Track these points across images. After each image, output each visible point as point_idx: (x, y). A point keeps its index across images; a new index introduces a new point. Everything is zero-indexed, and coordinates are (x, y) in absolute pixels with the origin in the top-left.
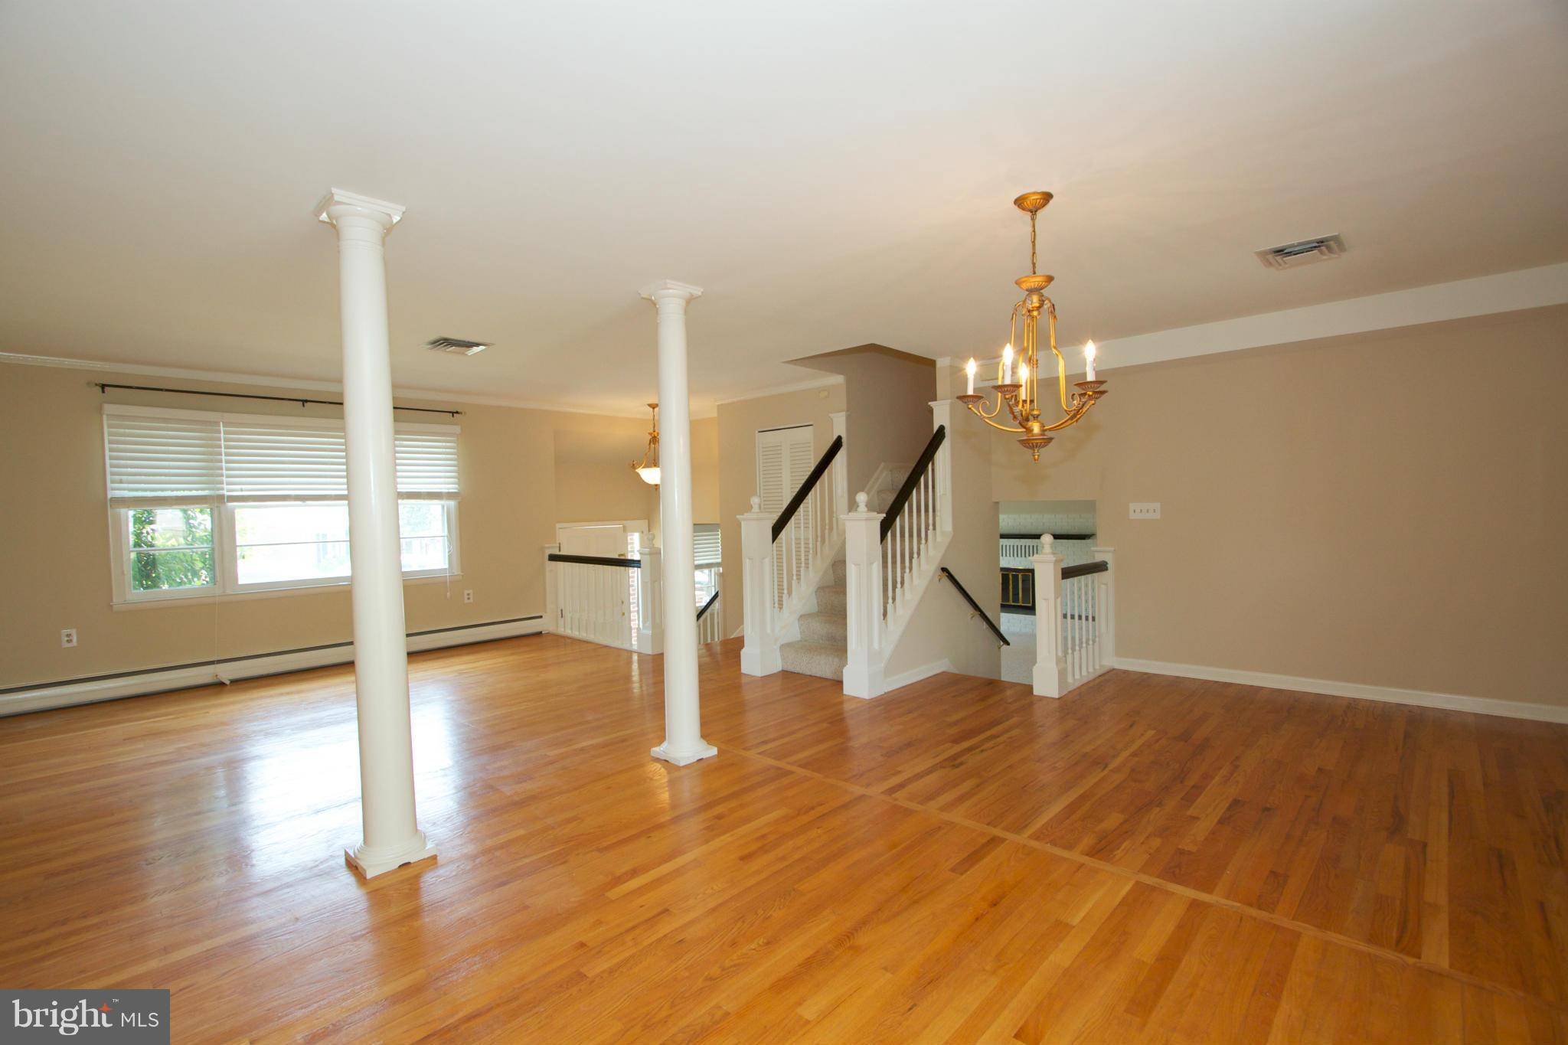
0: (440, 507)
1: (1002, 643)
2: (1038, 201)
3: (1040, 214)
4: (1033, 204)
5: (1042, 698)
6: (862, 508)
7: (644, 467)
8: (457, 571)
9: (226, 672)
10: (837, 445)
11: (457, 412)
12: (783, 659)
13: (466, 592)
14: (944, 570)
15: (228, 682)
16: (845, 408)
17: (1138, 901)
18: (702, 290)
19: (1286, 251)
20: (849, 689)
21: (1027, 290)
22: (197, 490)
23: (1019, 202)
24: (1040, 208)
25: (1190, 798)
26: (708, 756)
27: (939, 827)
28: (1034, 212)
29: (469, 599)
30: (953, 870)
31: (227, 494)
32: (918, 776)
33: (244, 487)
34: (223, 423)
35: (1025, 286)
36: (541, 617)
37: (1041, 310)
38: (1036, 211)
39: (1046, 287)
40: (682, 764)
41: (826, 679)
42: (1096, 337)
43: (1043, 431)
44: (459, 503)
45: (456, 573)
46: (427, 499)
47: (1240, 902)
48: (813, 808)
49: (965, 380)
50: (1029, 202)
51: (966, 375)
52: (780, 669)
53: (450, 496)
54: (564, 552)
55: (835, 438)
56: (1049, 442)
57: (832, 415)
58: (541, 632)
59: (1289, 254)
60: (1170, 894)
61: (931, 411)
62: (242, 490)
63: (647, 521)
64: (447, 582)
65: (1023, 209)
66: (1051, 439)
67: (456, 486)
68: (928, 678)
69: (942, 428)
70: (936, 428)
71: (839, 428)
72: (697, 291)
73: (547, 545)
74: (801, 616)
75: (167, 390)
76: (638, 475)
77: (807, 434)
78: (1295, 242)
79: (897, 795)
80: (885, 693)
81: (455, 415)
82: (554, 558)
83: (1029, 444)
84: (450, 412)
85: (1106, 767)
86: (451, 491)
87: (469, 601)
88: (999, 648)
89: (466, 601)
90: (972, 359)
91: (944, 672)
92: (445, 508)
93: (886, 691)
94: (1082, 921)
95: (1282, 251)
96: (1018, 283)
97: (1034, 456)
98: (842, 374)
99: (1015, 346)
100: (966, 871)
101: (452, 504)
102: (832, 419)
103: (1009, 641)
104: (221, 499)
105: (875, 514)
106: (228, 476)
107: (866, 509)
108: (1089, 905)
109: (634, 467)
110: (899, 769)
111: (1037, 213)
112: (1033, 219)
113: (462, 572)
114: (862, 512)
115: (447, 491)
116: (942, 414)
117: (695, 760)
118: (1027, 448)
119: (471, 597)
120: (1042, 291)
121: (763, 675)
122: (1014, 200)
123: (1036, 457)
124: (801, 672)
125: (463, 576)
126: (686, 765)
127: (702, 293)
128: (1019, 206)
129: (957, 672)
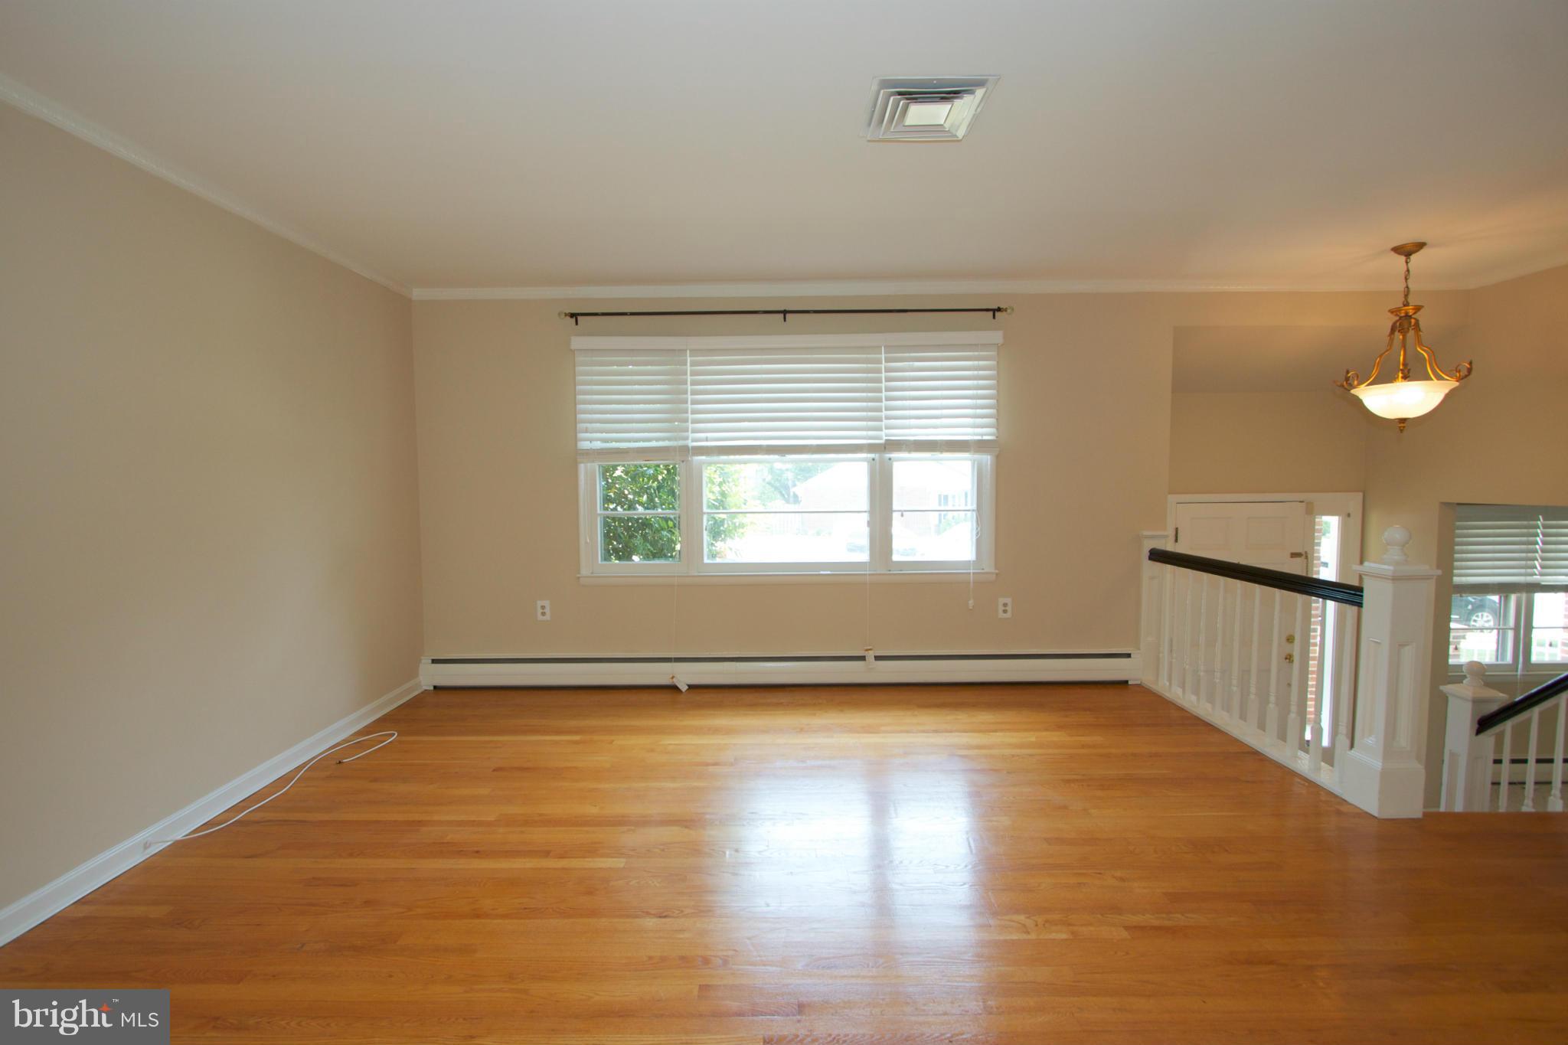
0: (969, 464)
7: (1371, 384)
8: (989, 567)
9: (685, 675)
11: (999, 309)
13: (1002, 601)
15: (684, 688)
22: (657, 440)
29: (1005, 611)
31: (691, 444)
33: (709, 435)
34: (690, 351)
36: (1129, 656)
44: (997, 457)
45: (986, 570)
46: (947, 451)
53: (980, 446)
54: (1182, 548)
58: (1127, 682)
62: (707, 440)
63: (1361, 494)
64: (969, 583)
67: (993, 430)
73: (1146, 533)
75: (632, 314)
76: (1358, 403)
81: (997, 314)
82: (1159, 556)
84: (987, 310)
86: (985, 438)
87: (1005, 615)
89: (1001, 615)
92: (976, 463)
101: (987, 459)
104: (685, 451)
106: (695, 421)
109: (1348, 384)
113: (996, 568)
115: (979, 438)
119: (1009, 608)
125: (997, 574)
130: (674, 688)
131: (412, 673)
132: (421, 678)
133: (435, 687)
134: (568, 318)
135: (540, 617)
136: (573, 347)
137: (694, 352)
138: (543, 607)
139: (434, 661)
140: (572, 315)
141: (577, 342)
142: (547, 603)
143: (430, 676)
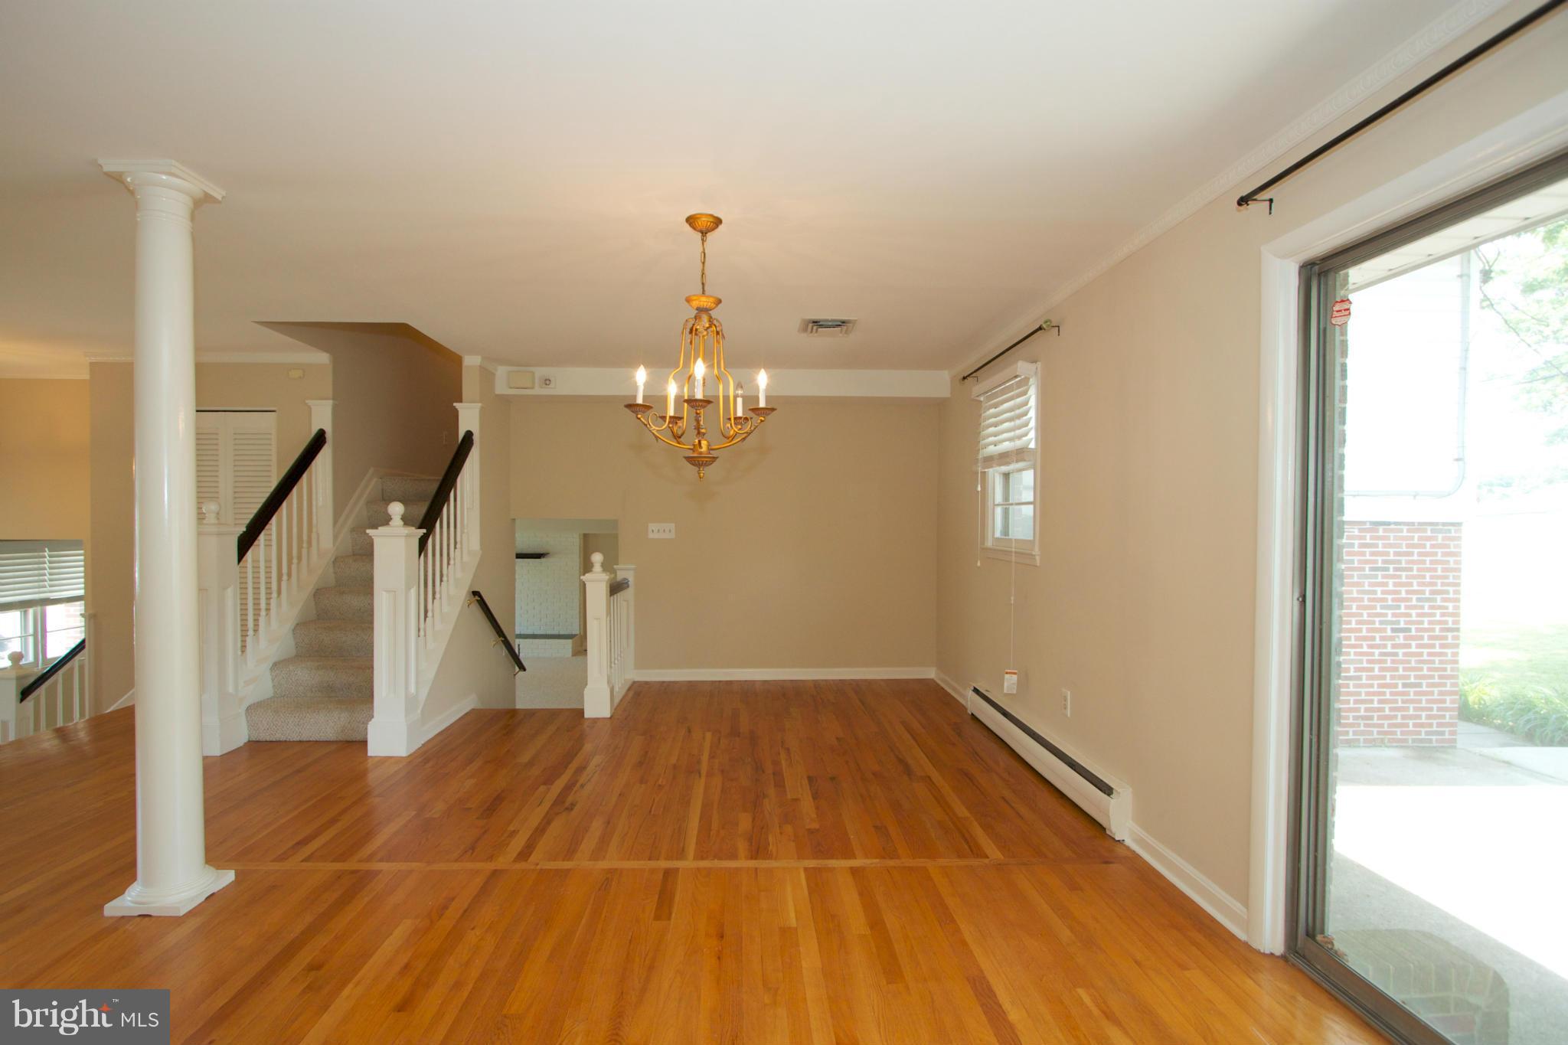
1: (517, 669)
2: (709, 224)
3: (710, 236)
4: (704, 225)
5: (595, 721)
6: (397, 521)
10: (318, 441)
12: (252, 725)
14: (475, 593)
16: (330, 393)
17: (818, 884)
18: (224, 193)
19: (821, 323)
20: (375, 749)
21: (697, 309)
23: (691, 220)
24: (709, 231)
25: (780, 784)
26: (221, 887)
27: (607, 879)
28: (704, 233)
30: (657, 918)
32: (541, 830)
35: (695, 304)
37: (709, 330)
38: (706, 233)
39: (714, 309)
40: (182, 913)
41: (333, 742)
42: (767, 367)
43: (710, 449)
47: (876, 858)
48: (445, 907)
49: (636, 388)
50: (700, 223)
51: (636, 383)
52: (246, 740)
55: (314, 431)
56: (713, 462)
57: (310, 402)
59: (821, 326)
60: (832, 870)
61: (455, 414)
65: (694, 229)
66: (715, 458)
68: (460, 719)
69: (469, 435)
70: (461, 434)
71: (322, 417)
72: (218, 193)
74: (275, 664)
77: (266, 423)
78: (830, 318)
79: (533, 858)
80: (423, 745)
83: (698, 462)
85: (700, 773)
88: (515, 675)
90: (642, 366)
91: (473, 709)
93: (423, 742)
94: (797, 919)
95: (816, 322)
96: (688, 300)
97: (699, 473)
98: (326, 351)
99: (704, 360)
100: (670, 914)
102: (310, 407)
103: (526, 667)
105: (412, 530)
107: (402, 523)
108: (791, 903)
110: (511, 828)
111: (707, 235)
112: (703, 241)
114: (397, 526)
116: (469, 418)
117: (203, 899)
118: (693, 465)
120: (710, 312)
121: (225, 752)
122: (686, 217)
123: (702, 475)
124: (283, 738)
126: (190, 912)
127: (223, 197)
128: (690, 225)
129: (482, 707)
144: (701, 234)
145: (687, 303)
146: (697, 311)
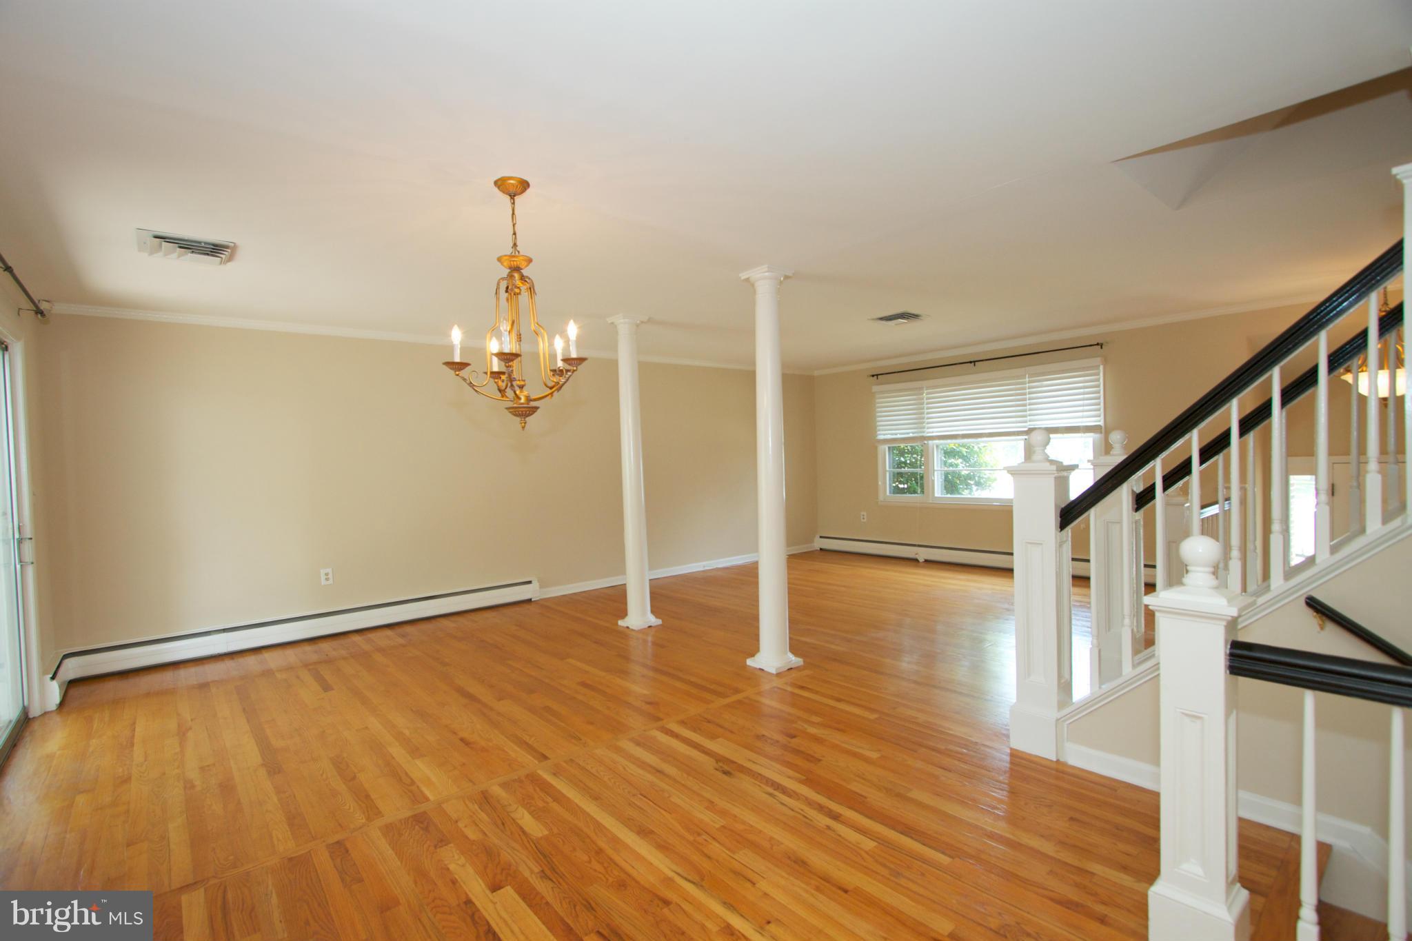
130: (916, 560)
131: (812, 541)
132: (815, 544)
133: (821, 549)
134: (872, 378)
135: (862, 520)
136: (873, 391)
137: (928, 388)
138: (863, 515)
139: (821, 537)
140: (873, 376)
141: (875, 388)
142: (865, 514)
143: (819, 543)
144: (509, 197)
145: (498, 263)
146: (509, 271)
